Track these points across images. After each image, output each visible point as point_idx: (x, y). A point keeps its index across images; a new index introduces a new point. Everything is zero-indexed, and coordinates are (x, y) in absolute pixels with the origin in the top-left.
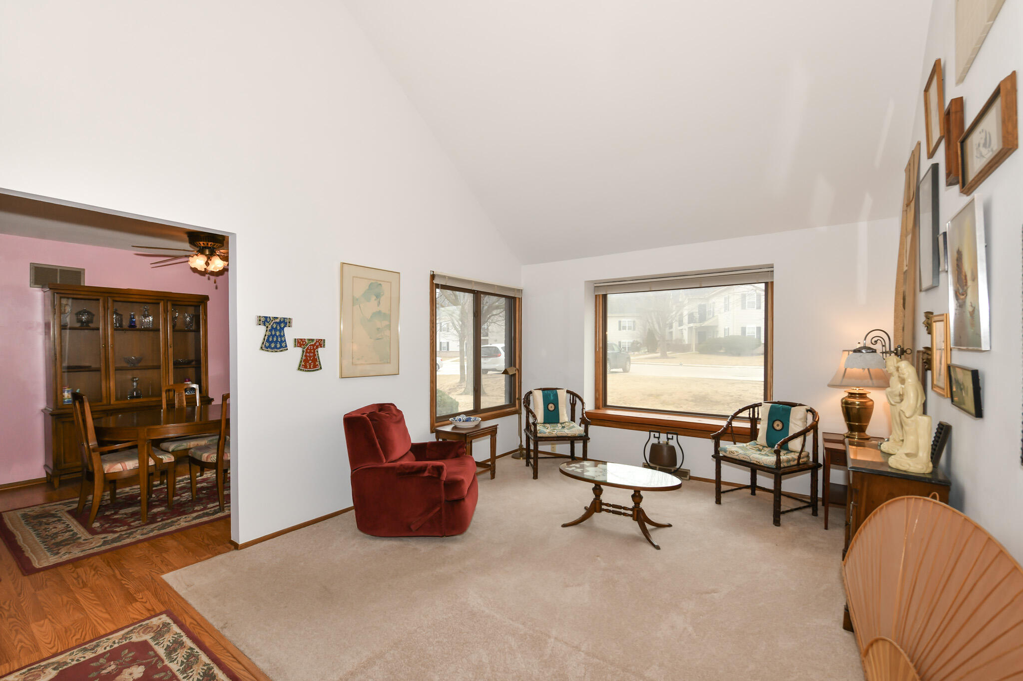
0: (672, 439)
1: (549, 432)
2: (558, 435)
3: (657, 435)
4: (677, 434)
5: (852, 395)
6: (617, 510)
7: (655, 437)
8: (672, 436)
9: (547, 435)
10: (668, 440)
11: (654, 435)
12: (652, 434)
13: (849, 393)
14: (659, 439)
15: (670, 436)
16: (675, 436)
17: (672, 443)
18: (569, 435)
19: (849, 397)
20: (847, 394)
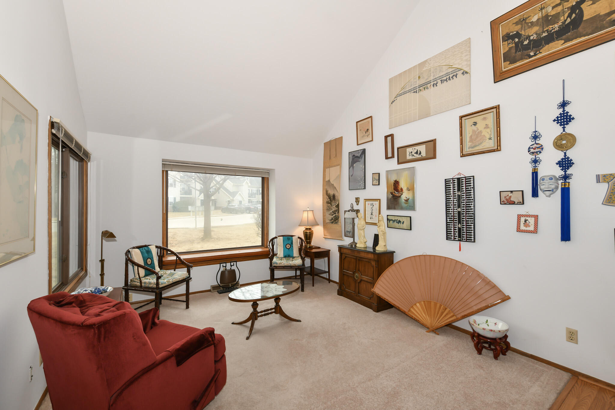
0: (234, 265)
1: (168, 282)
2: (174, 282)
3: (224, 265)
4: (236, 262)
5: (307, 229)
6: (266, 313)
7: (223, 267)
8: (234, 264)
9: (167, 284)
10: (231, 267)
11: (223, 265)
12: (222, 265)
13: (306, 228)
14: (226, 268)
15: (232, 264)
16: (235, 263)
17: (234, 268)
18: (181, 279)
19: (305, 230)
20: (305, 229)
